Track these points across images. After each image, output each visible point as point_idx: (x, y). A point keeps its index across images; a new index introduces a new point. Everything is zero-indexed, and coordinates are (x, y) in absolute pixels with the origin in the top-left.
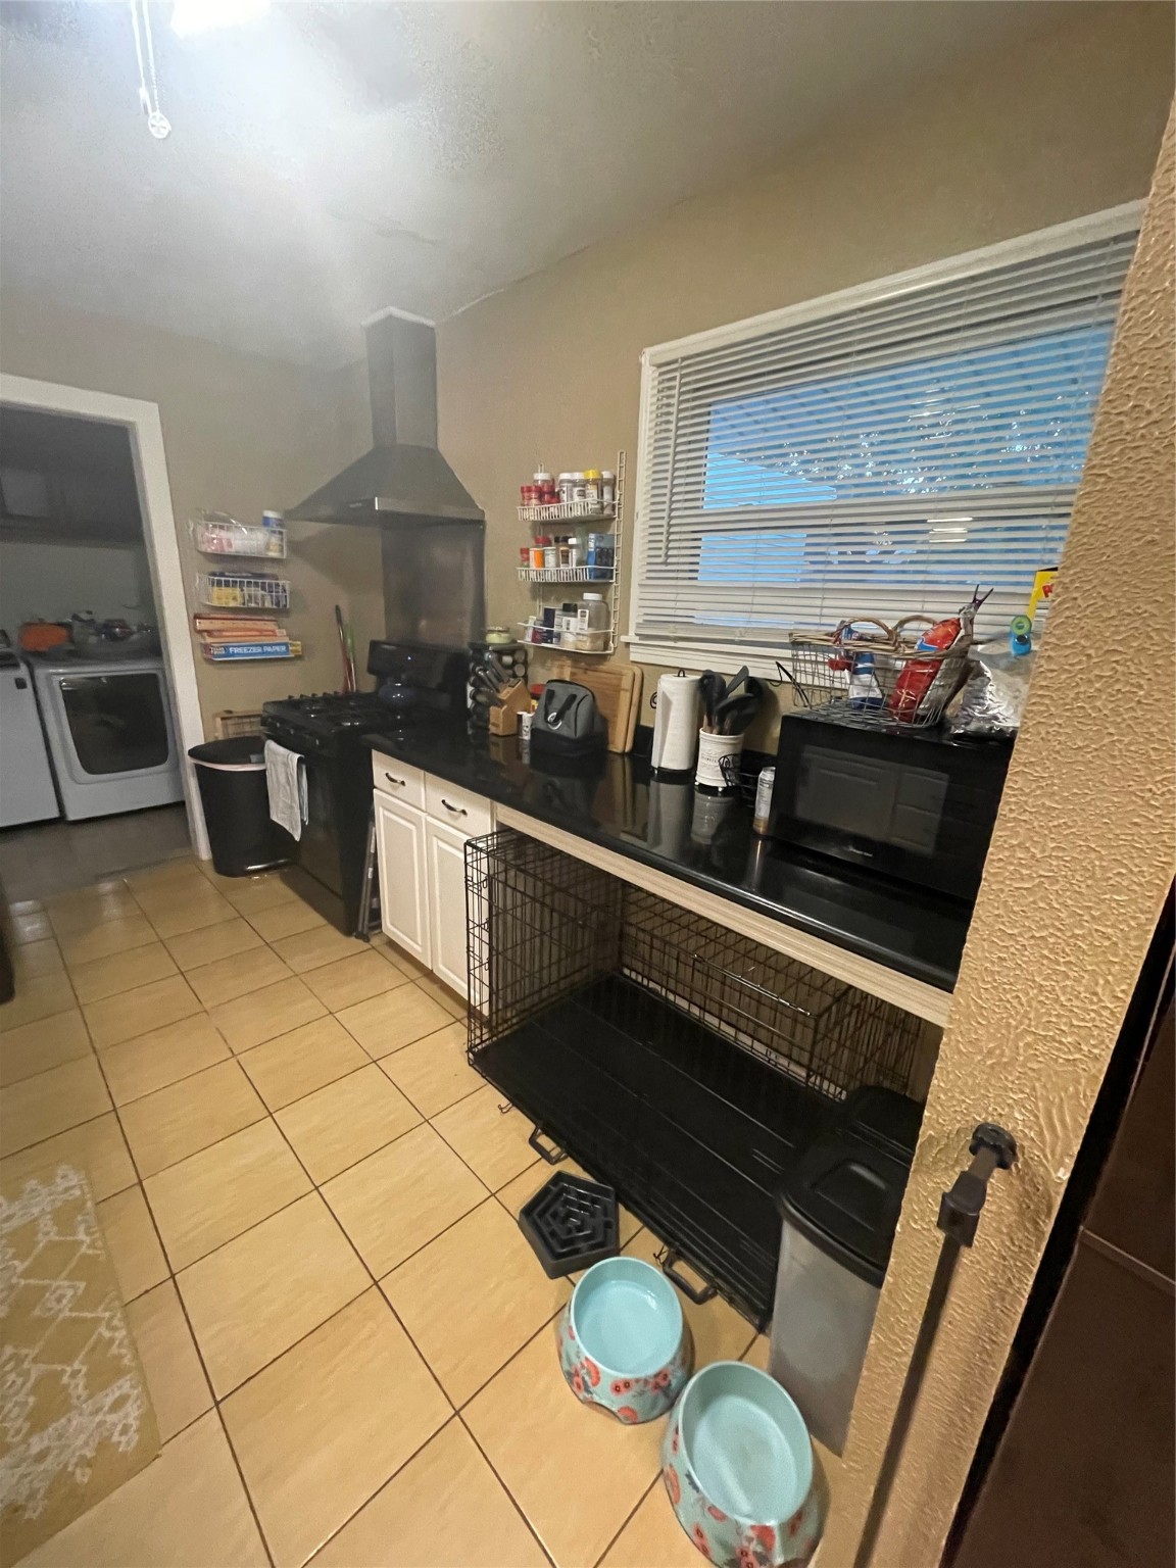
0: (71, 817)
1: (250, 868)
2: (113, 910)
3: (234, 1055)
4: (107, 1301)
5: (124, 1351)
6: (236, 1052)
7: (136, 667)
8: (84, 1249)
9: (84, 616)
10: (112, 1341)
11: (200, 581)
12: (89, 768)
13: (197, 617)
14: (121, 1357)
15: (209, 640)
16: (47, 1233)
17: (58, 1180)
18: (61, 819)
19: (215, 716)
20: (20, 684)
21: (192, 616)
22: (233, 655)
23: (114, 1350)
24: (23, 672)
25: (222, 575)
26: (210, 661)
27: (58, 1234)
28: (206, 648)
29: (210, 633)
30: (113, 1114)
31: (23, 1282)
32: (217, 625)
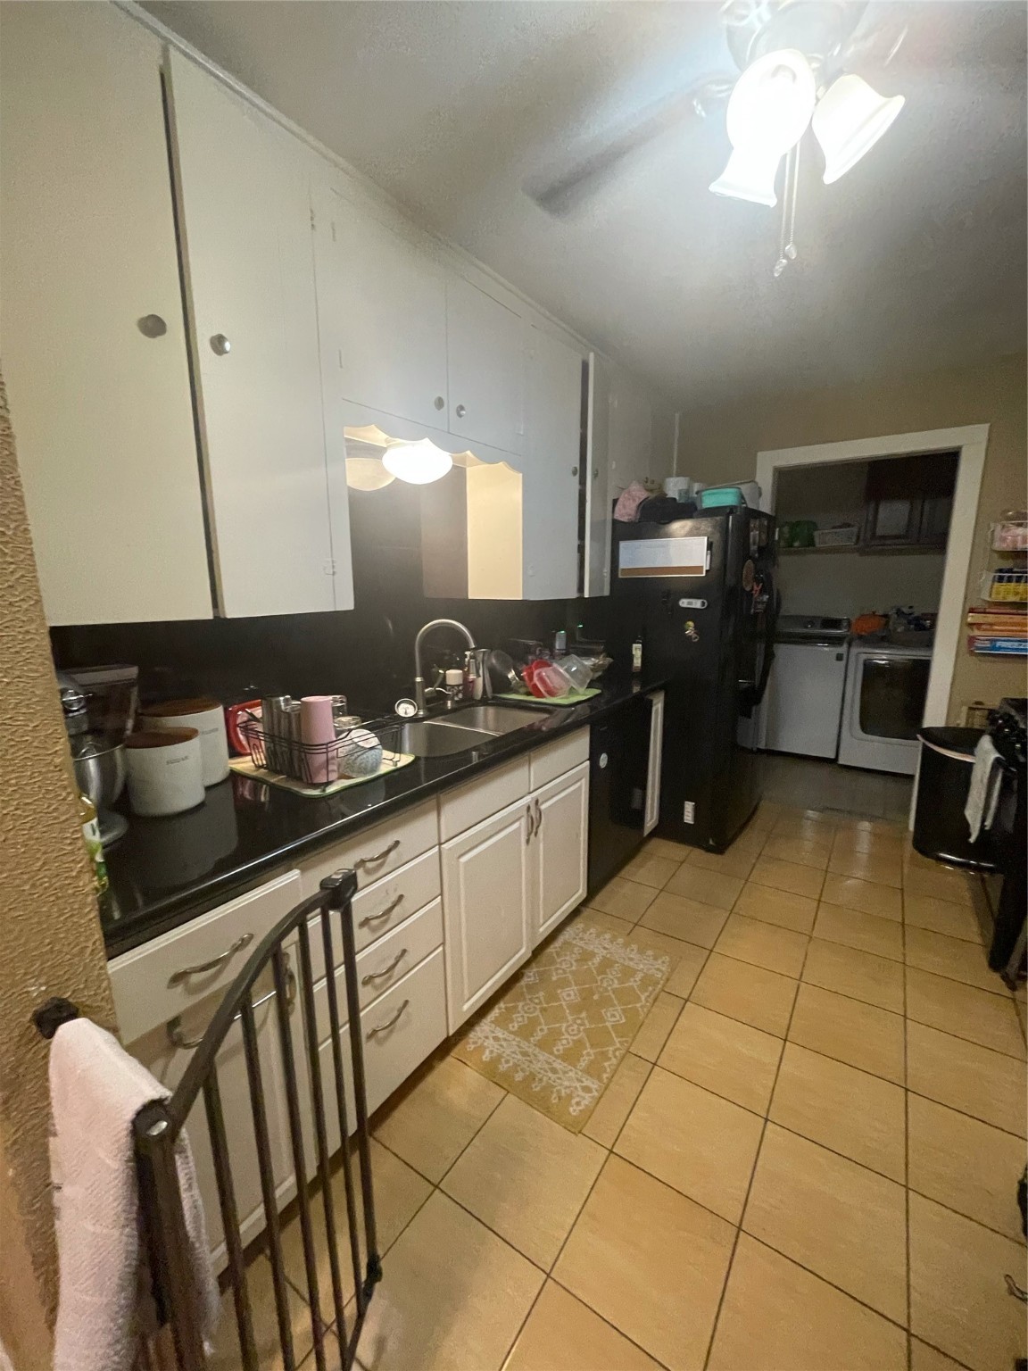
0: (841, 762)
1: (942, 854)
2: (809, 832)
3: (800, 980)
4: (624, 1039)
5: (608, 1070)
6: (803, 979)
7: (914, 653)
8: (638, 1005)
9: (905, 610)
10: (609, 1059)
11: (987, 578)
12: (865, 728)
13: (972, 611)
14: (605, 1071)
15: (976, 633)
16: (635, 981)
17: (660, 962)
18: (834, 761)
19: (963, 704)
20: (839, 658)
21: (967, 609)
22: (1000, 648)
23: (606, 1064)
24: (843, 649)
25: (1010, 571)
26: (972, 653)
27: (638, 986)
28: (972, 640)
29: (978, 625)
30: (708, 952)
31: (611, 993)
32: (991, 618)
